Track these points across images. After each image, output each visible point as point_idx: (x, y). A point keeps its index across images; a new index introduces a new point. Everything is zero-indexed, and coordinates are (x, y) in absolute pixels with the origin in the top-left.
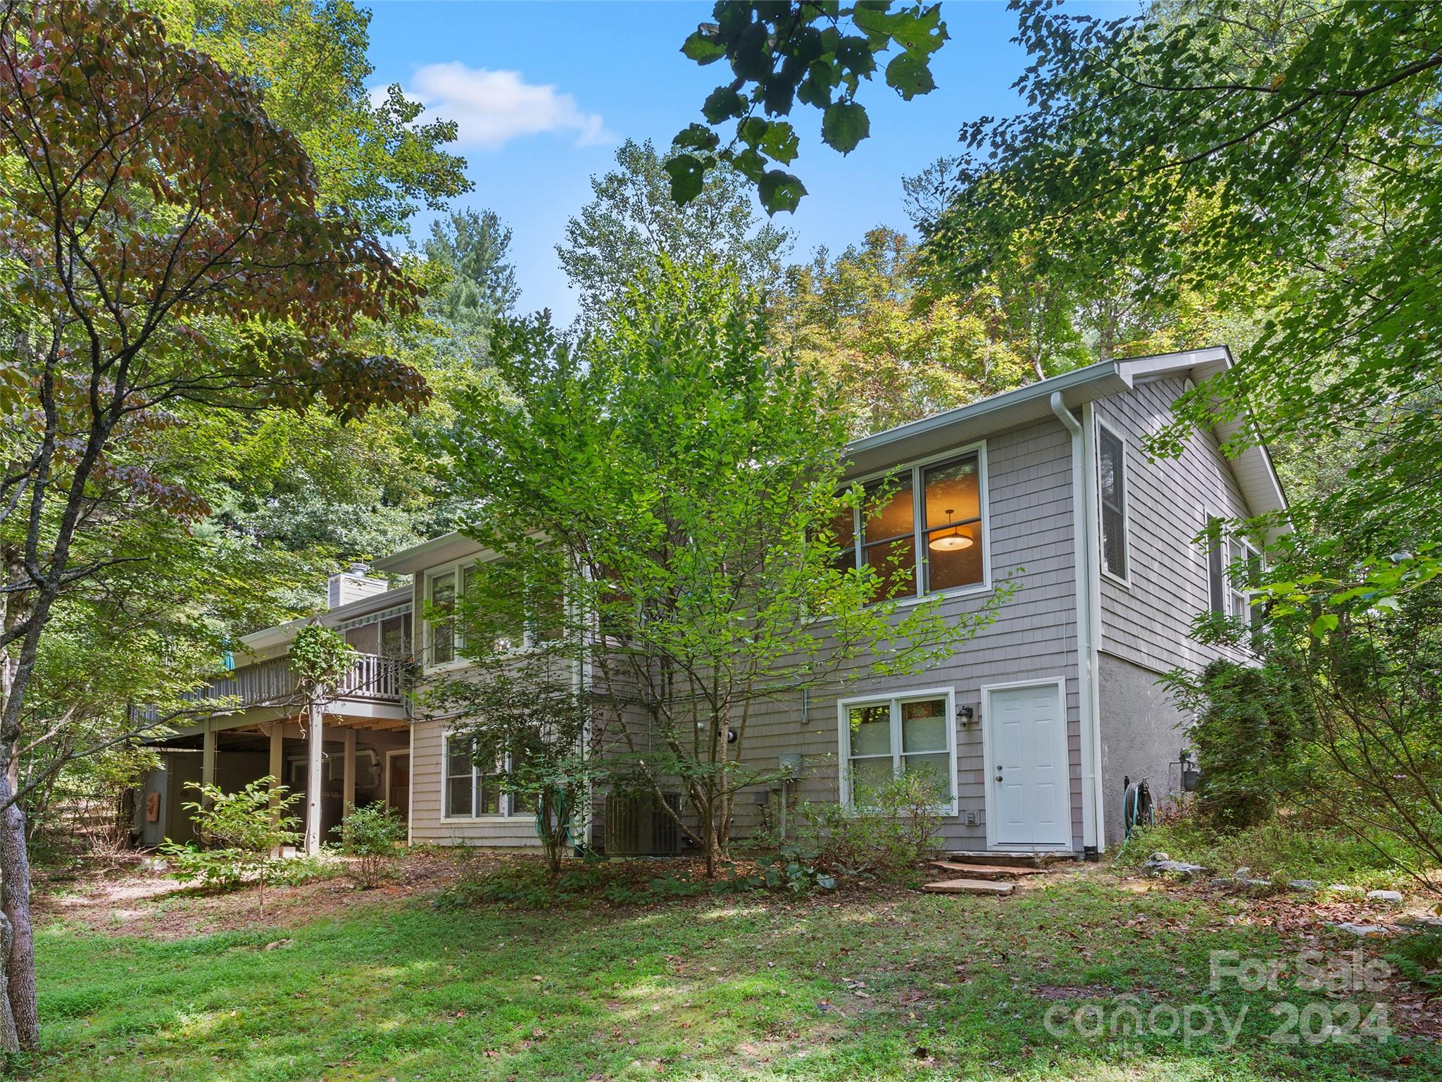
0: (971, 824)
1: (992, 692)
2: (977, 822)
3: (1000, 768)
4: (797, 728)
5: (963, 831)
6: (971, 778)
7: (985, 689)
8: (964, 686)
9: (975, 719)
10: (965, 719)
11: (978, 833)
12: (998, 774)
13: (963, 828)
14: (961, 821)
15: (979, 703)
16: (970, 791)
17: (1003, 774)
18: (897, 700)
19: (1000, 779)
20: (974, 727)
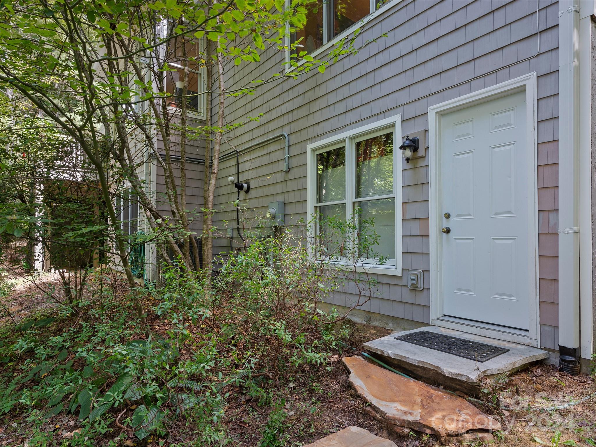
0: (414, 288)
1: (442, 114)
2: (420, 285)
3: (448, 216)
4: (280, 177)
5: (405, 295)
6: (415, 228)
7: (433, 110)
8: (412, 111)
9: (421, 152)
10: (408, 153)
11: (420, 299)
12: (445, 224)
13: (405, 291)
14: (404, 282)
15: (426, 131)
16: (415, 245)
17: (450, 224)
18: (352, 138)
19: (448, 231)
20: (421, 163)
